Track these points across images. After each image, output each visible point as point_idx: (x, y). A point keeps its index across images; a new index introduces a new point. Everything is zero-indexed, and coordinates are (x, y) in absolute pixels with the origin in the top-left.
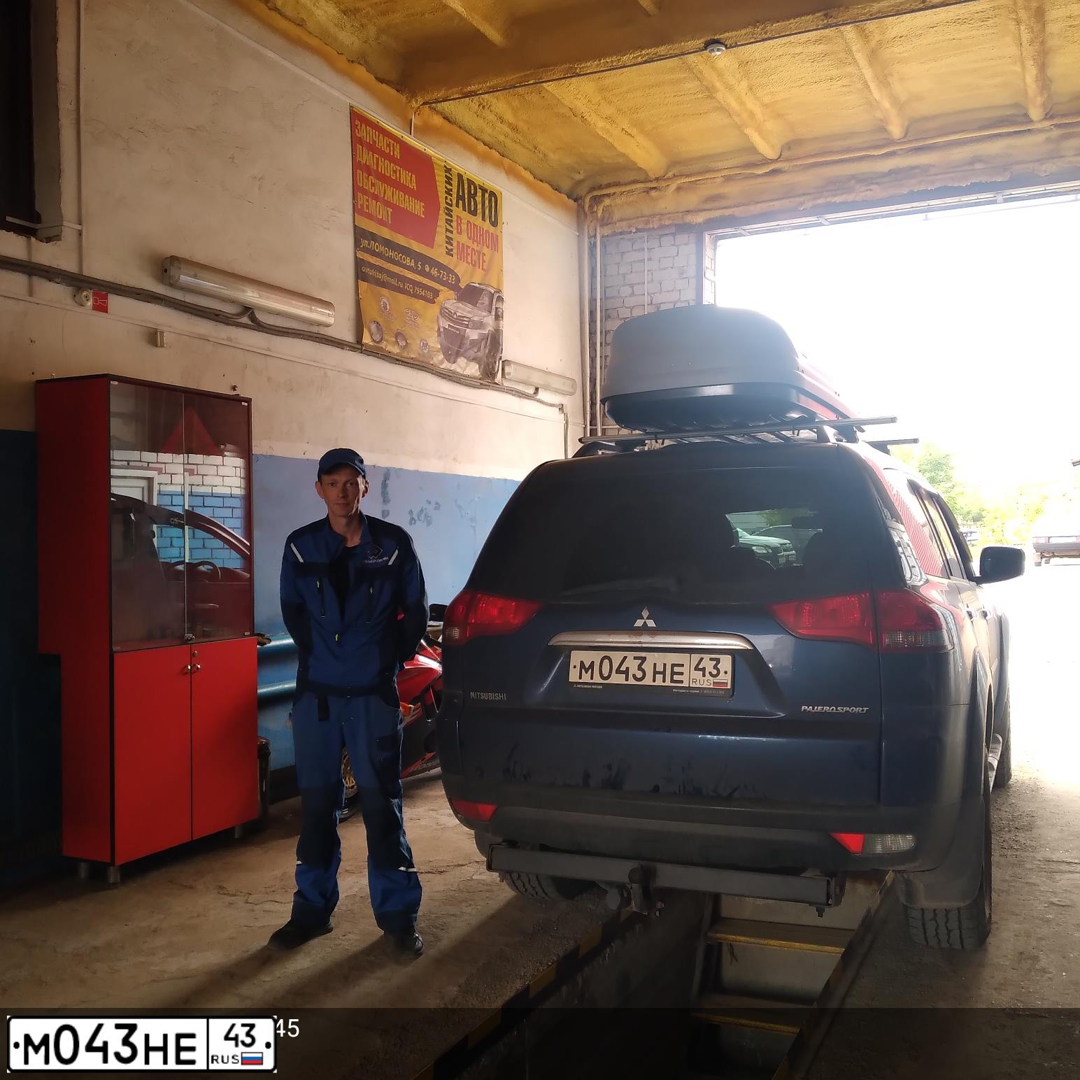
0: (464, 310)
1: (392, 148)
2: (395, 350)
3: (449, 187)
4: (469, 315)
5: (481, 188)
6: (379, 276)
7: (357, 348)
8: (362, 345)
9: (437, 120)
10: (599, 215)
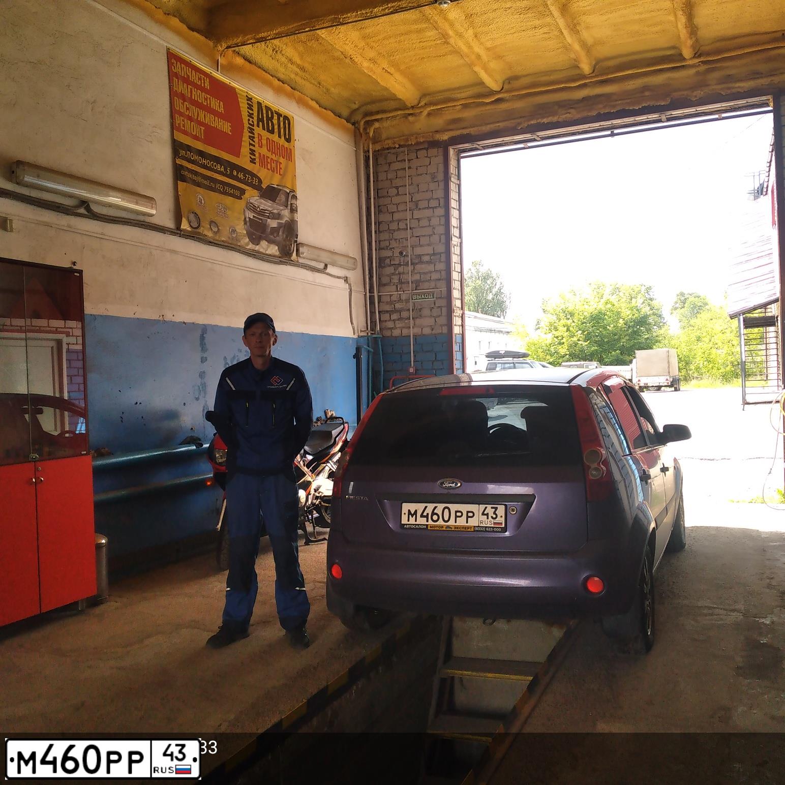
0: (265, 205)
1: (203, 81)
2: (210, 234)
3: (251, 112)
4: (270, 209)
5: (277, 113)
6: (195, 178)
7: (177, 233)
8: (181, 231)
9: (239, 61)
10: (371, 135)
